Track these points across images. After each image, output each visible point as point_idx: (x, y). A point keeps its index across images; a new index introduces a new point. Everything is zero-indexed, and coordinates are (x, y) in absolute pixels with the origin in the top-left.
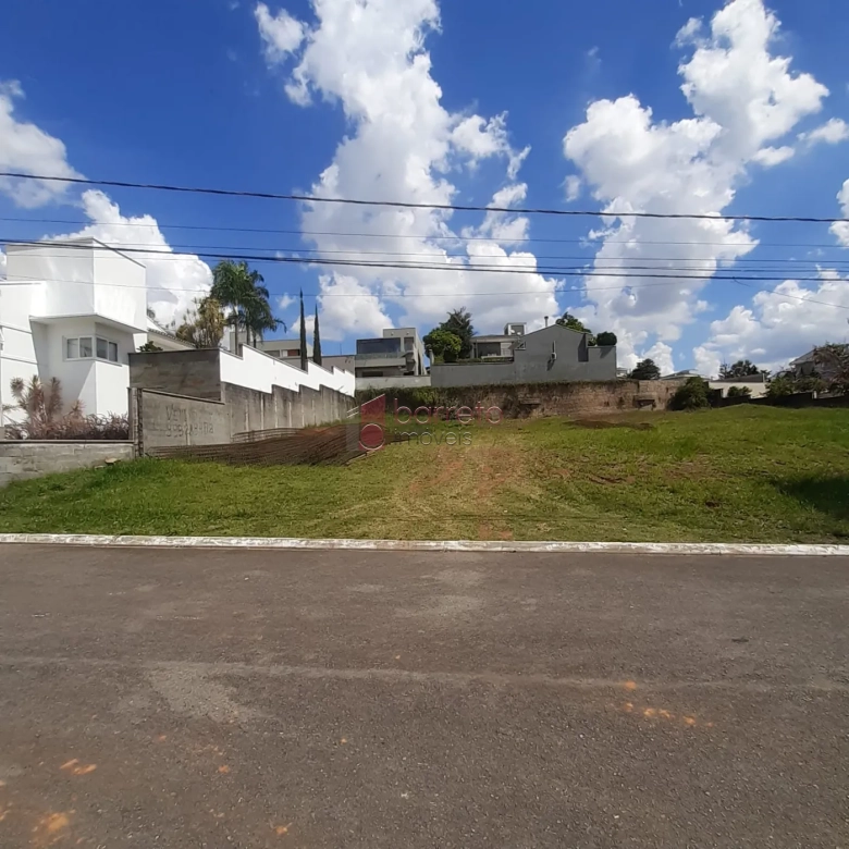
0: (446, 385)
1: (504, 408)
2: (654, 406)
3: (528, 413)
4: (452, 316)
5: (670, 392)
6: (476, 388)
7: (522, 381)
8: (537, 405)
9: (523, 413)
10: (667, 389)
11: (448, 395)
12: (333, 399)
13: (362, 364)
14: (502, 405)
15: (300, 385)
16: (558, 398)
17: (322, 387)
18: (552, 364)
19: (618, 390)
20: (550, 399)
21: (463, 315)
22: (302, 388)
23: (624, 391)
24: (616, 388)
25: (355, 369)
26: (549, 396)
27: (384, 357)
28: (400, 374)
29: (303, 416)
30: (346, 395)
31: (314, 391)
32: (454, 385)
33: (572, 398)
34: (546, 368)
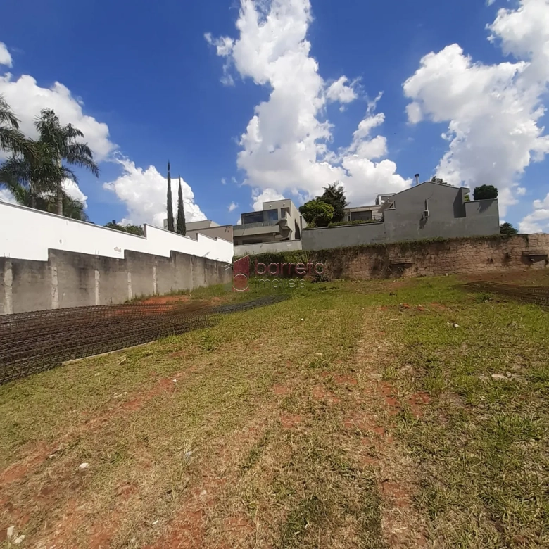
0: (316, 248)
1: (375, 270)
2: (547, 262)
3: (401, 273)
4: (327, 189)
6: (345, 250)
7: (392, 242)
8: (410, 265)
9: (394, 273)
11: (318, 257)
12: (195, 266)
13: (240, 233)
14: (372, 265)
15: (125, 251)
16: (433, 256)
17: (174, 253)
18: (426, 222)
19: (503, 246)
20: (425, 258)
21: (337, 188)
22: (130, 254)
23: (510, 246)
24: (499, 242)
25: (234, 238)
26: (423, 255)
27: (261, 226)
28: (276, 241)
29: (130, 287)
30: (217, 261)
31: (157, 257)
32: (324, 248)
33: (449, 255)
34: (419, 226)
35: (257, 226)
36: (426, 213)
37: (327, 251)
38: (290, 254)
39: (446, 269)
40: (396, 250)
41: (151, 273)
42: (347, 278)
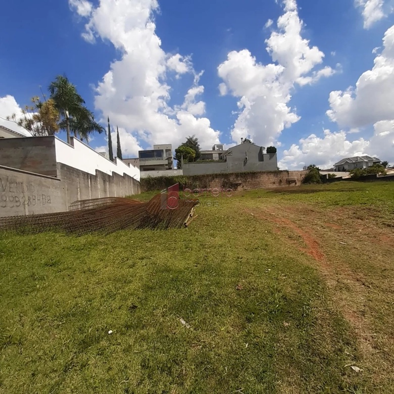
0: (192, 174)
1: (224, 186)
2: (296, 184)
3: (236, 189)
4: (188, 139)
5: (302, 176)
6: (208, 176)
7: (231, 172)
8: (240, 184)
9: (233, 188)
10: (301, 175)
11: (193, 179)
12: (130, 182)
13: (143, 163)
14: (222, 184)
15: (112, 172)
16: (250, 180)
17: (124, 174)
18: (246, 162)
19: (279, 176)
20: (246, 181)
21: (194, 138)
22: (114, 174)
23: (282, 176)
24: (277, 174)
25: (140, 166)
26: (246, 179)
27: (156, 160)
29: (115, 191)
30: (136, 180)
31: (120, 176)
32: (196, 174)
33: (257, 180)
34: (243, 164)
36: (246, 158)
37: (198, 176)
38: (177, 177)
39: (256, 186)
41: (120, 185)
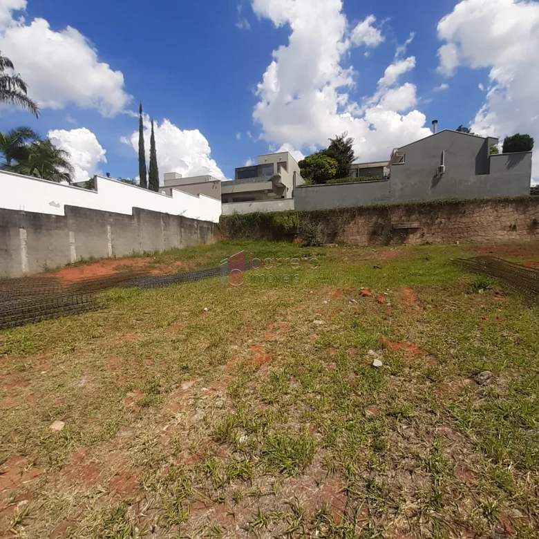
0: (310, 208)
1: (374, 234)
3: (403, 240)
4: (333, 141)
6: (342, 211)
8: (414, 230)
9: (396, 238)
11: (311, 219)
12: (167, 225)
13: (229, 190)
14: (371, 229)
15: (65, 206)
16: (443, 221)
17: (137, 211)
18: (439, 179)
19: (531, 210)
20: (433, 222)
21: (345, 140)
22: (72, 210)
24: (528, 206)
25: (222, 195)
26: (431, 219)
27: (252, 182)
28: (269, 199)
29: (73, 248)
30: (197, 220)
31: (111, 214)
32: (318, 208)
33: (464, 220)
34: (431, 184)
35: (248, 182)
36: (441, 168)
37: (321, 212)
38: (281, 214)
39: (458, 236)
40: (400, 212)
41: (104, 232)
42: (342, 243)
